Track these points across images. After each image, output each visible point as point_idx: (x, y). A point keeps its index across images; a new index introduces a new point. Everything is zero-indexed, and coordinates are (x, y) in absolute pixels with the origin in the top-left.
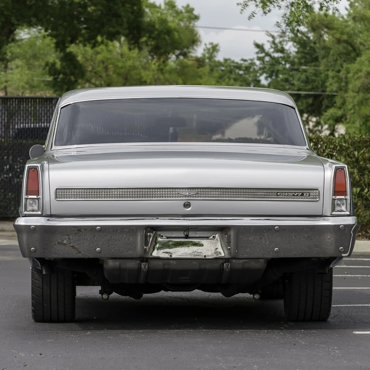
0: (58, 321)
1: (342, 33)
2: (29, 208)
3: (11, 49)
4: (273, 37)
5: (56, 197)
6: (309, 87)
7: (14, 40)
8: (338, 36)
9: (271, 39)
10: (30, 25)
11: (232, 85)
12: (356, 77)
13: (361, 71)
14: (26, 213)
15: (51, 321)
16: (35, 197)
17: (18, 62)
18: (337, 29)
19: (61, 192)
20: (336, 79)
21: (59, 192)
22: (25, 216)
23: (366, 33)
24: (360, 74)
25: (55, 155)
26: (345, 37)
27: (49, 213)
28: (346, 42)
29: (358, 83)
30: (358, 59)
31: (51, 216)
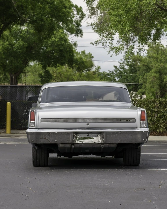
0: (42, 166)
1: (145, 63)
2: (31, 126)
3: (27, 69)
4: (120, 63)
5: (41, 122)
6: (133, 81)
7: (28, 66)
8: (144, 63)
9: (120, 64)
10: (34, 60)
11: (106, 81)
12: (149, 78)
13: (151, 76)
14: (30, 127)
15: (39, 166)
16: (33, 122)
17: (30, 73)
18: (143, 61)
19: (43, 120)
20: (142, 79)
21: (42, 120)
22: (30, 128)
23: (153, 62)
24: (151, 77)
25: (41, 107)
26: (146, 64)
27: (38, 127)
28: (146, 66)
29: (150, 80)
30: (151, 71)
31: (39, 128)
